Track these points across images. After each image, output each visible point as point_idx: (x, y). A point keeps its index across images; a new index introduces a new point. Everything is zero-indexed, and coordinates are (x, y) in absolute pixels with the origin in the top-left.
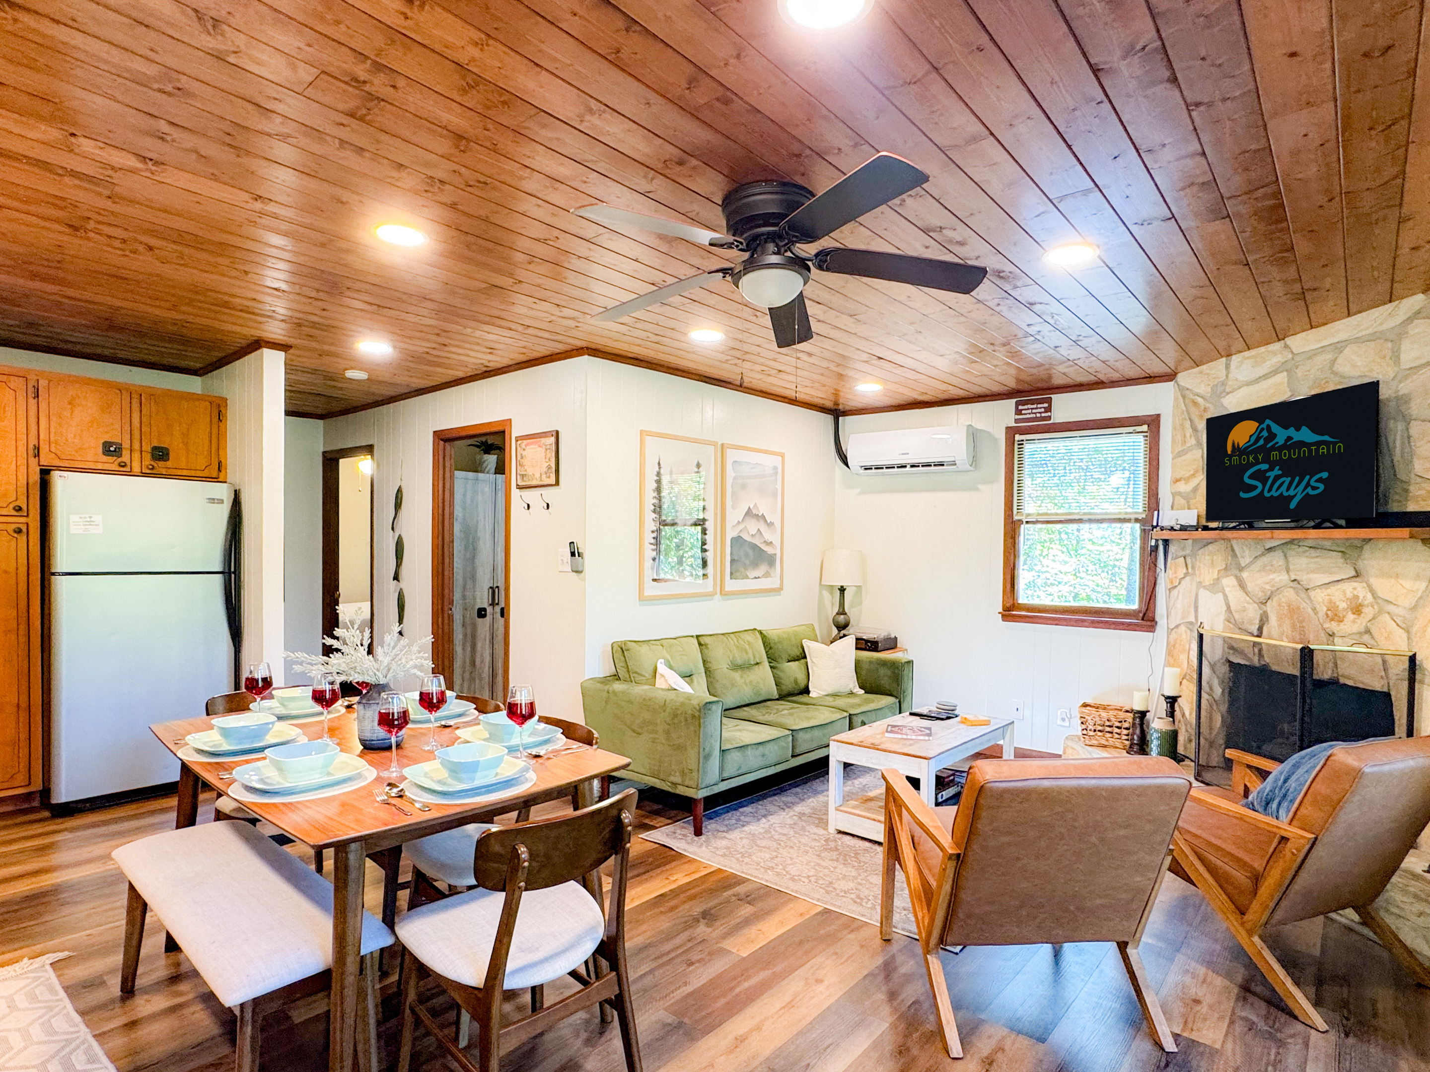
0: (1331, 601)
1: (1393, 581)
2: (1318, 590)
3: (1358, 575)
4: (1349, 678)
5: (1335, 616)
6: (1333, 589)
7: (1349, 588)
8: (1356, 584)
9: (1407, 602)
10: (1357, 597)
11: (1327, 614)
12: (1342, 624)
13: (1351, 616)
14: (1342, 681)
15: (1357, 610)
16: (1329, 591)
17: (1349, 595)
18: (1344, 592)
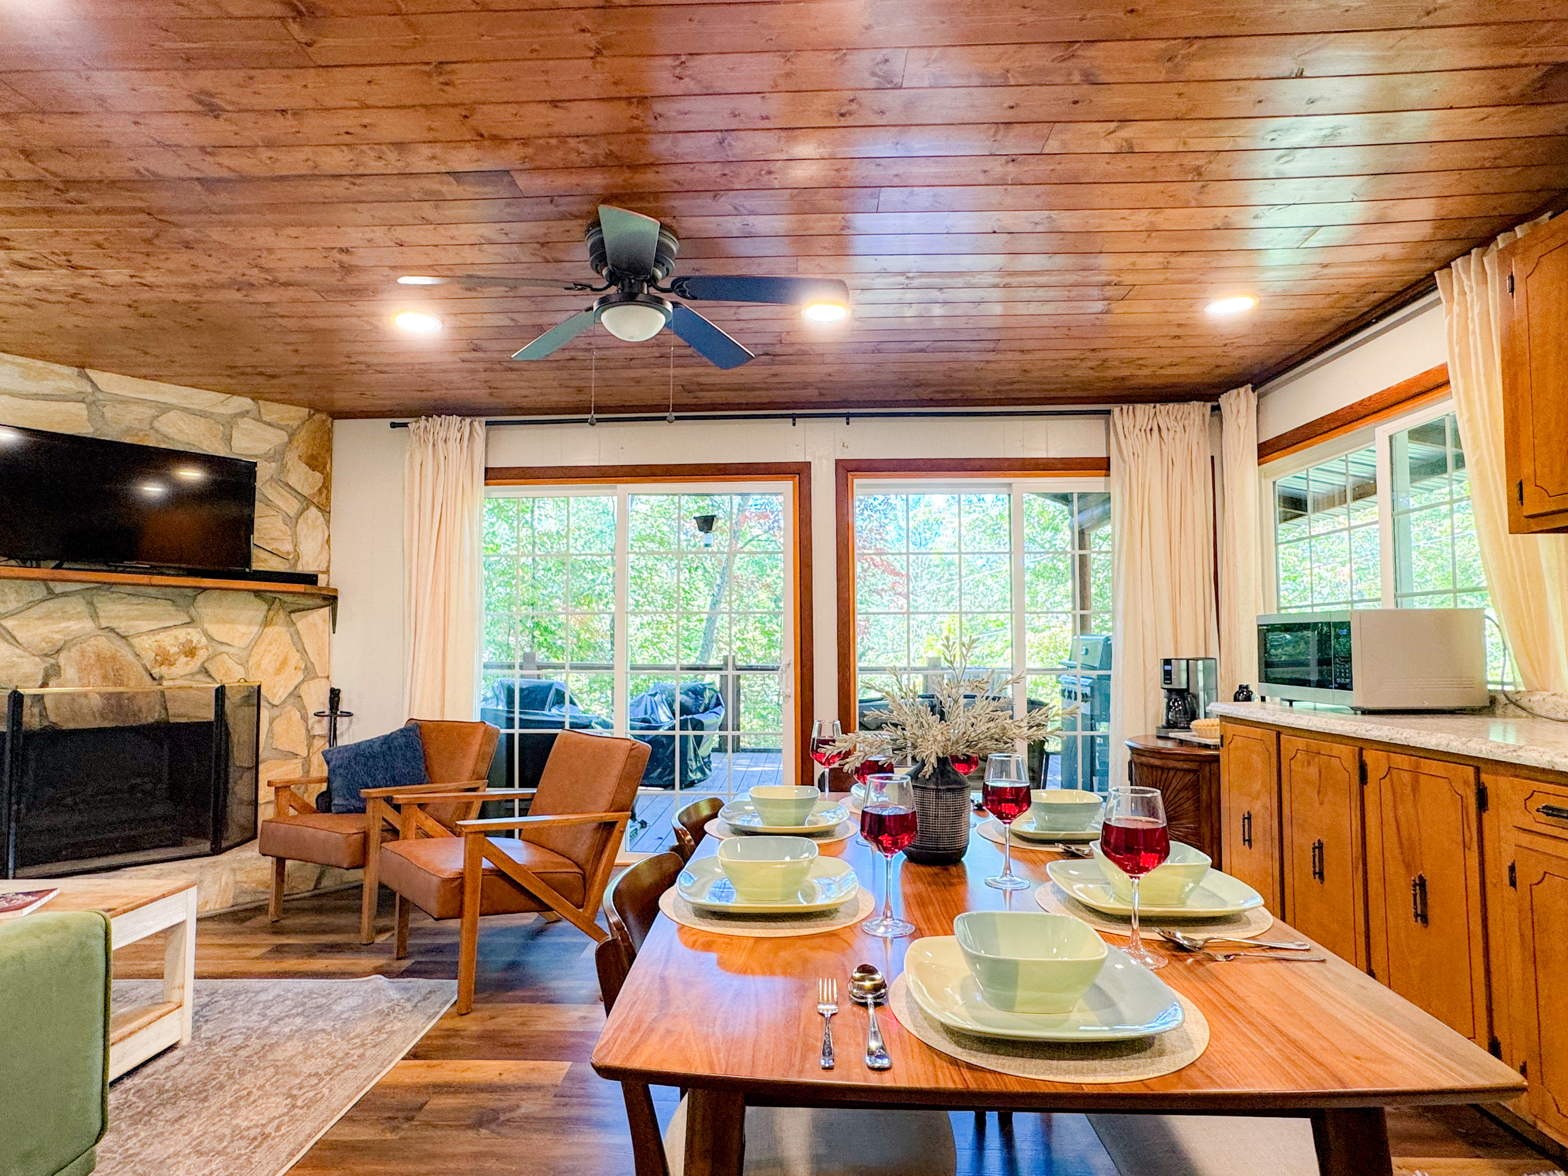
0: (160, 647)
1: (229, 626)
2: (145, 637)
3: (191, 622)
4: (180, 716)
5: (165, 659)
6: (162, 636)
7: (182, 634)
8: (190, 630)
9: (243, 643)
10: (191, 641)
11: (156, 660)
12: (173, 668)
13: (183, 659)
14: (172, 720)
15: (191, 652)
16: (158, 637)
17: (182, 639)
18: (176, 638)
